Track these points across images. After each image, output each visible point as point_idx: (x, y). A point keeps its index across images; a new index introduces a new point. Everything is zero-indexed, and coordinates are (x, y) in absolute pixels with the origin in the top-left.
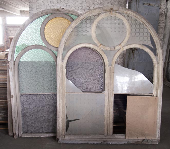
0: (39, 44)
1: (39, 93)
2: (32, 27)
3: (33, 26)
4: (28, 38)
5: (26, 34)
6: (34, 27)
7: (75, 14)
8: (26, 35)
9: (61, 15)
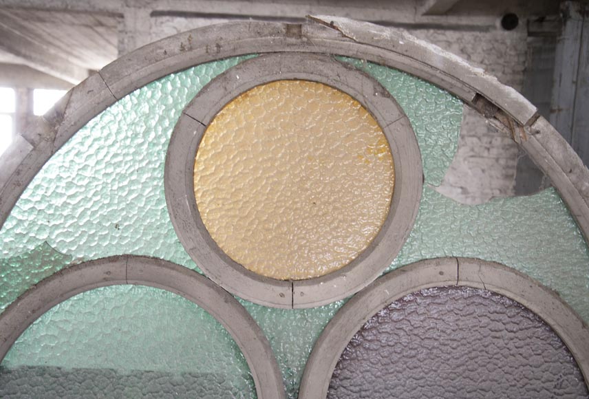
0: (151, 254)
2: (112, 139)
3: (118, 133)
4: (80, 210)
5: (63, 184)
6: (122, 136)
7: (407, 61)
8: (70, 185)
9: (310, 63)
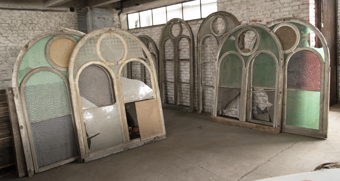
1: (52, 117)
4: (32, 61)
